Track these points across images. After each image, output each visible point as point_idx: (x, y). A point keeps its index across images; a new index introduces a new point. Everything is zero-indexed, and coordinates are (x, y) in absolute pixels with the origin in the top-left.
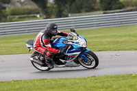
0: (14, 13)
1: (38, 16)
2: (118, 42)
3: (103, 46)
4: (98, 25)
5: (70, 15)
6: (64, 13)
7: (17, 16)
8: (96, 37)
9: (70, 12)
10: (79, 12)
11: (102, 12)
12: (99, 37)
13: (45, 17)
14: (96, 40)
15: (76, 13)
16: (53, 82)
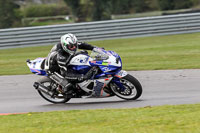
0: (32, 14)
1: (67, 18)
2: (183, 57)
3: (162, 63)
4: (155, 31)
5: (113, 17)
6: (105, 13)
7: (36, 19)
8: (152, 49)
9: (113, 13)
10: (127, 13)
11: (160, 13)
12: (156, 49)
13: (77, 19)
14: (152, 53)
15: (122, 13)
16: (88, 115)
